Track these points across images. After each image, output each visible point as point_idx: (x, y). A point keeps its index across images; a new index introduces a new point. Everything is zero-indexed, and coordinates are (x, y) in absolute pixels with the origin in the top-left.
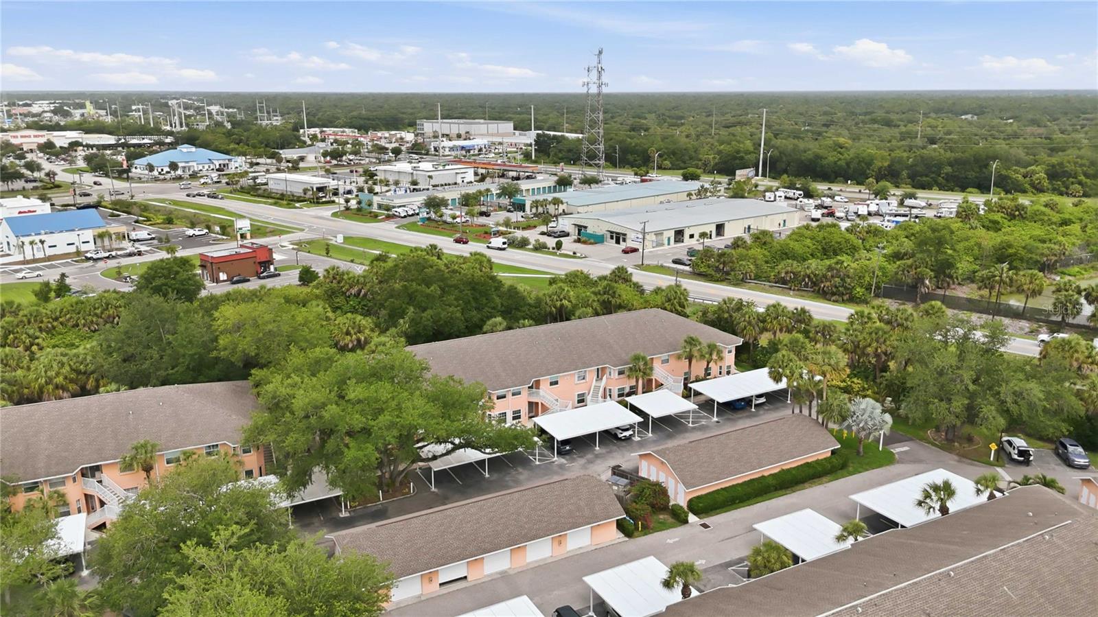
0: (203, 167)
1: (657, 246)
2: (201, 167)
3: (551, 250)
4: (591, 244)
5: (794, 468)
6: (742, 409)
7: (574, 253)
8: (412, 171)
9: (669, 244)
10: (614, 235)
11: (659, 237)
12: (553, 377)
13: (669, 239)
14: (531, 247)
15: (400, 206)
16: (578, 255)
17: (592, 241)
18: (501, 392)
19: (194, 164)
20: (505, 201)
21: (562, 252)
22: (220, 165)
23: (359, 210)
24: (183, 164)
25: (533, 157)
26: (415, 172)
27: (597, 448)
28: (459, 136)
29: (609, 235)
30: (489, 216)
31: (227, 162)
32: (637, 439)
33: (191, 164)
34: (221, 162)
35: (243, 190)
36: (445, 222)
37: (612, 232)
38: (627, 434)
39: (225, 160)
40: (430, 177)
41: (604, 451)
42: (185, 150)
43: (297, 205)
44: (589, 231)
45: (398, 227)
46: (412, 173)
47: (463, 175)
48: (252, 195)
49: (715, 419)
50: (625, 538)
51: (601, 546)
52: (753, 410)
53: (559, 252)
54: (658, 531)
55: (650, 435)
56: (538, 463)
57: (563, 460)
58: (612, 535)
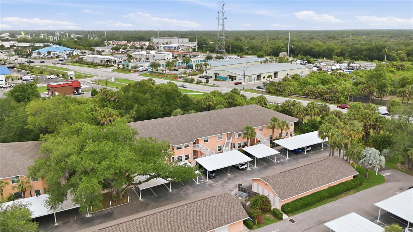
0: (62, 54)
1: (250, 81)
2: (61, 54)
3: (204, 83)
4: (221, 81)
5: (336, 186)
6: (300, 153)
7: (214, 85)
8: (147, 54)
9: (254, 81)
10: (231, 77)
11: (250, 78)
12: (206, 138)
13: (254, 78)
14: (195, 82)
15: (141, 67)
16: (216, 85)
17: (221, 80)
18: (179, 146)
19: (58, 52)
20: (185, 65)
21: (209, 84)
22: (69, 53)
23: (123, 68)
24: (54, 52)
25: (196, 50)
26: (148, 55)
27: (229, 175)
28: (167, 43)
29: (229, 77)
30: (178, 71)
31: (72, 52)
32: (249, 169)
33: (57, 52)
34: (70, 52)
35: (76, 62)
36: (159, 73)
37: (230, 76)
38: (244, 167)
39: (71, 51)
40: (154, 56)
41: (232, 176)
42: (55, 47)
43: (98, 67)
44: (220, 75)
45: (139, 75)
46: (147, 55)
47: (168, 56)
48: (80, 64)
49: (288, 158)
50: (248, 230)
52: (306, 154)
53: (207, 84)
54: (266, 225)
55: (256, 167)
56: (198, 183)
57: (211, 181)
58: (240, 229)
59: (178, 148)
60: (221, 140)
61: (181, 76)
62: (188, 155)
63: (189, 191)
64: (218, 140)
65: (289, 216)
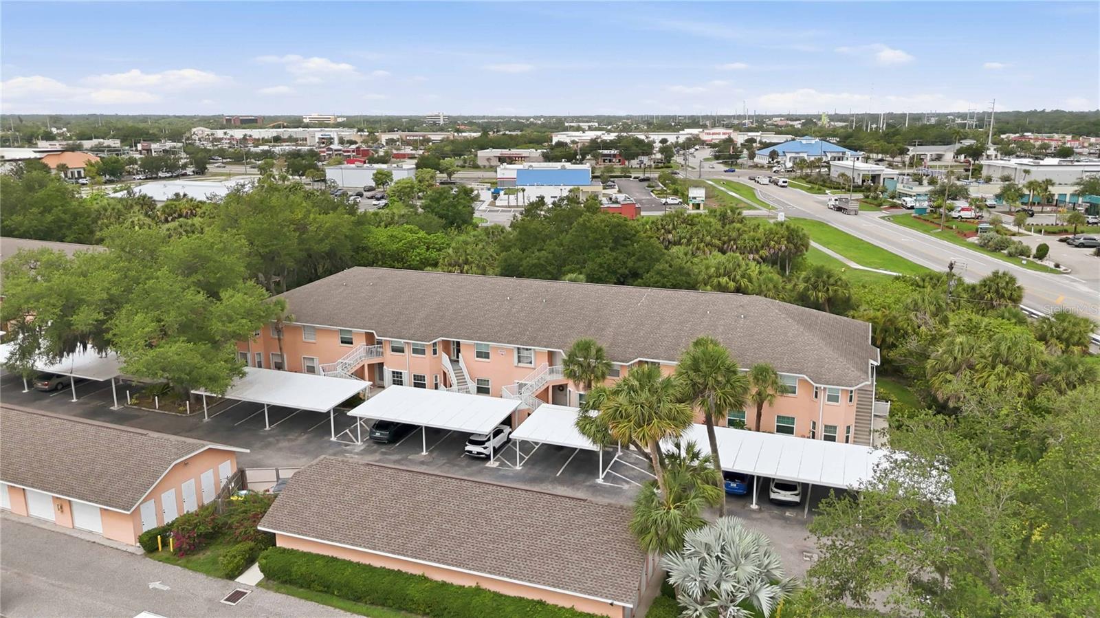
3: (1030, 258)
7: (1057, 266)
12: (485, 345)
14: (1006, 251)
16: (1062, 269)
19: (805, 155)
21: (1044, 262)
32: (492, 464)
33: (801, 155)
39: (839, 152)
42: (804, 142)
45: (883, 218)
50: (141, 551)
51: (107, 543)
52: (754, 506)
53: (1039, 262)
54: (185, 567)
55: (518, 467)
56: (333, 439)
57: (362, 448)
58: (126, 536)
59: (395, 350)
60: (529, 365)
61: (987, 228)
62: (422, 378)
63: (284, 444)
64: (520, 365)
65: (259, 585)
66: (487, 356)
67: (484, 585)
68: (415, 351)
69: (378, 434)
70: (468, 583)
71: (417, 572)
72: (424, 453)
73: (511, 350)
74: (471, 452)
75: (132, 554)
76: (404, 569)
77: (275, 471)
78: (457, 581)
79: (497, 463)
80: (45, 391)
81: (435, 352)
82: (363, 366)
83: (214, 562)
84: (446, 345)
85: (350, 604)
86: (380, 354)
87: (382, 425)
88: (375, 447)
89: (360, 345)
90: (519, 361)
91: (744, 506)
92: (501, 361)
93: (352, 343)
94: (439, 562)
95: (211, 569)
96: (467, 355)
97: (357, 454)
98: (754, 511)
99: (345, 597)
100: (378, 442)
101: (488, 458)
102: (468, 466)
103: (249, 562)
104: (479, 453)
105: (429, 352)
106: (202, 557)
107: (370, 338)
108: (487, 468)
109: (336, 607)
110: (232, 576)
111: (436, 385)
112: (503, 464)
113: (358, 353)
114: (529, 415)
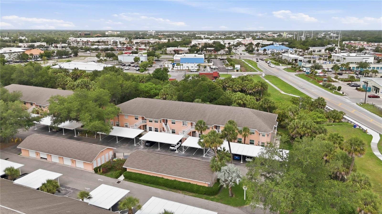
2: (278, 51)
7: (343, 93)
10: (376, 89)
12: (173, 120)
15: (306, 67)
17: (364, 90)
19: (275, 50)
23: (295, 67)
26: (343, 57)
34: (285, 50)
36: (314, 75)
42: (275, 46)
43: (280, 64)
45: (296, 75)
47: (367, 60)
50: (94, 172)
51: (85, 170)
52: (242, 162)
53: (338, 92)
54: (105, 176)
55: (183, 153)
56: (135, 145)
57: (143, 147)
58: (90, 169)
59: (150, 121)
60: (186, 126)
61: (325, 80)
62: (157, 129)
63: (122, 146)
64: (183, 126)
65: (123, 180)
66: (175, 123)
67: (177, 179)
68: (155, 122)
69: (147, 144)
70: (173, 179)
71: (161, 177)
72: (159, 149)
73: (181, 122)
74: (171, 149)
75: (92, 173)
76: (158, 176)
77: (123, 154)
78: (170, 179)
79: (178, 152)
80: (55, 132)
81: (161, 122)
82: (141, 126)
83: (112, 175)
84: (164, 120)
85: (145, 184)
86: (146, 122)
87: (148, 142)
88: (146, 147)
89: (140, 120)
90: (183, 125)
91: (239, 162)
92: (178, 125)
93: (138, 119)
94: (166, 174)
95: (111, 176)
96: (169, 123)
97: (142, 149)
98: (241, 164)
99: (144, 182)
100: (147, 146)
101: (176, 150)
102: (171, 152)
103: (121, 175)
104: (173, 149)
105: (159, 122)
106: (109, 173)
107: (143, 118)
108: (175, 153)
109: (142, 185)
110: (117, 178)
111: (161, 131)
112: (179, 152)
113: (140, 122)
114: (186, 139)
